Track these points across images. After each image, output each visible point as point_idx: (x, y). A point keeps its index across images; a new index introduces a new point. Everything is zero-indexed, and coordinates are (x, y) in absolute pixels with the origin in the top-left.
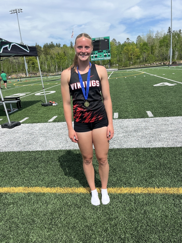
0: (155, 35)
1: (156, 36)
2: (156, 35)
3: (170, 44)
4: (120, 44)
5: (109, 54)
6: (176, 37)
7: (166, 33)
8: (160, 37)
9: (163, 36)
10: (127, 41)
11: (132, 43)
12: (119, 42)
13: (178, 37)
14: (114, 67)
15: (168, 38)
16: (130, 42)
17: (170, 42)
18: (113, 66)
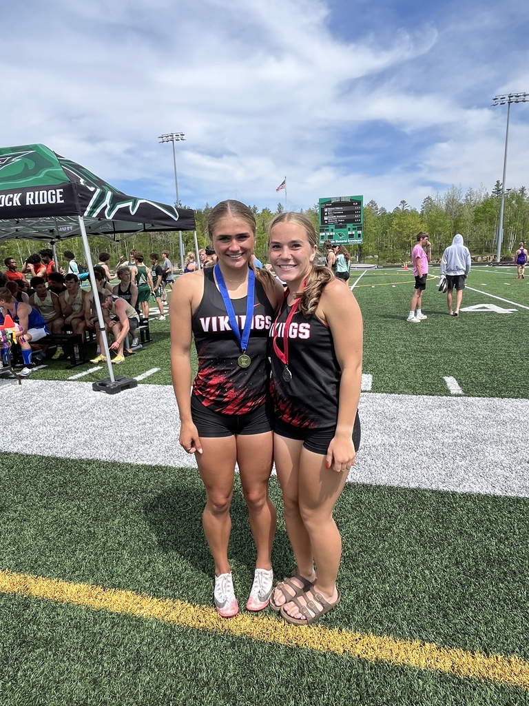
0: (464, 198)
1: (467, 200)
2: (466, 197)
3: (499, 218)
4: (385, 213)
5: (360, 232)
6: (514, 202)
7: (490, 194)
8: (475, 201)
9: (482, 200)
10: (401, 207)
11: (412, 211)
12: (383, 209)
13: (517, 202)
14: (368, 261)
15: (495, 203)
16: (409, 208)
17: (500, 214)
18: (367, 259)
